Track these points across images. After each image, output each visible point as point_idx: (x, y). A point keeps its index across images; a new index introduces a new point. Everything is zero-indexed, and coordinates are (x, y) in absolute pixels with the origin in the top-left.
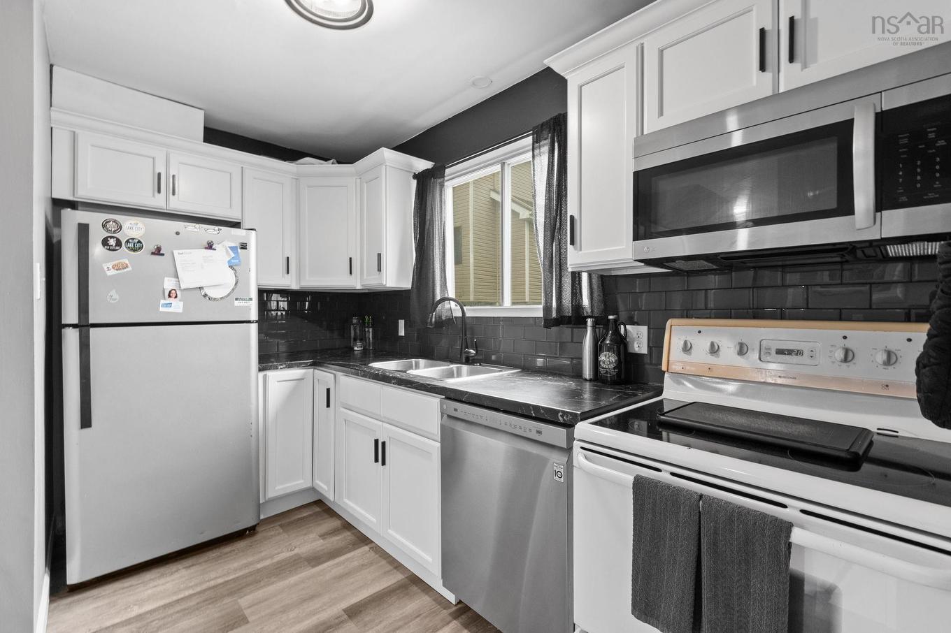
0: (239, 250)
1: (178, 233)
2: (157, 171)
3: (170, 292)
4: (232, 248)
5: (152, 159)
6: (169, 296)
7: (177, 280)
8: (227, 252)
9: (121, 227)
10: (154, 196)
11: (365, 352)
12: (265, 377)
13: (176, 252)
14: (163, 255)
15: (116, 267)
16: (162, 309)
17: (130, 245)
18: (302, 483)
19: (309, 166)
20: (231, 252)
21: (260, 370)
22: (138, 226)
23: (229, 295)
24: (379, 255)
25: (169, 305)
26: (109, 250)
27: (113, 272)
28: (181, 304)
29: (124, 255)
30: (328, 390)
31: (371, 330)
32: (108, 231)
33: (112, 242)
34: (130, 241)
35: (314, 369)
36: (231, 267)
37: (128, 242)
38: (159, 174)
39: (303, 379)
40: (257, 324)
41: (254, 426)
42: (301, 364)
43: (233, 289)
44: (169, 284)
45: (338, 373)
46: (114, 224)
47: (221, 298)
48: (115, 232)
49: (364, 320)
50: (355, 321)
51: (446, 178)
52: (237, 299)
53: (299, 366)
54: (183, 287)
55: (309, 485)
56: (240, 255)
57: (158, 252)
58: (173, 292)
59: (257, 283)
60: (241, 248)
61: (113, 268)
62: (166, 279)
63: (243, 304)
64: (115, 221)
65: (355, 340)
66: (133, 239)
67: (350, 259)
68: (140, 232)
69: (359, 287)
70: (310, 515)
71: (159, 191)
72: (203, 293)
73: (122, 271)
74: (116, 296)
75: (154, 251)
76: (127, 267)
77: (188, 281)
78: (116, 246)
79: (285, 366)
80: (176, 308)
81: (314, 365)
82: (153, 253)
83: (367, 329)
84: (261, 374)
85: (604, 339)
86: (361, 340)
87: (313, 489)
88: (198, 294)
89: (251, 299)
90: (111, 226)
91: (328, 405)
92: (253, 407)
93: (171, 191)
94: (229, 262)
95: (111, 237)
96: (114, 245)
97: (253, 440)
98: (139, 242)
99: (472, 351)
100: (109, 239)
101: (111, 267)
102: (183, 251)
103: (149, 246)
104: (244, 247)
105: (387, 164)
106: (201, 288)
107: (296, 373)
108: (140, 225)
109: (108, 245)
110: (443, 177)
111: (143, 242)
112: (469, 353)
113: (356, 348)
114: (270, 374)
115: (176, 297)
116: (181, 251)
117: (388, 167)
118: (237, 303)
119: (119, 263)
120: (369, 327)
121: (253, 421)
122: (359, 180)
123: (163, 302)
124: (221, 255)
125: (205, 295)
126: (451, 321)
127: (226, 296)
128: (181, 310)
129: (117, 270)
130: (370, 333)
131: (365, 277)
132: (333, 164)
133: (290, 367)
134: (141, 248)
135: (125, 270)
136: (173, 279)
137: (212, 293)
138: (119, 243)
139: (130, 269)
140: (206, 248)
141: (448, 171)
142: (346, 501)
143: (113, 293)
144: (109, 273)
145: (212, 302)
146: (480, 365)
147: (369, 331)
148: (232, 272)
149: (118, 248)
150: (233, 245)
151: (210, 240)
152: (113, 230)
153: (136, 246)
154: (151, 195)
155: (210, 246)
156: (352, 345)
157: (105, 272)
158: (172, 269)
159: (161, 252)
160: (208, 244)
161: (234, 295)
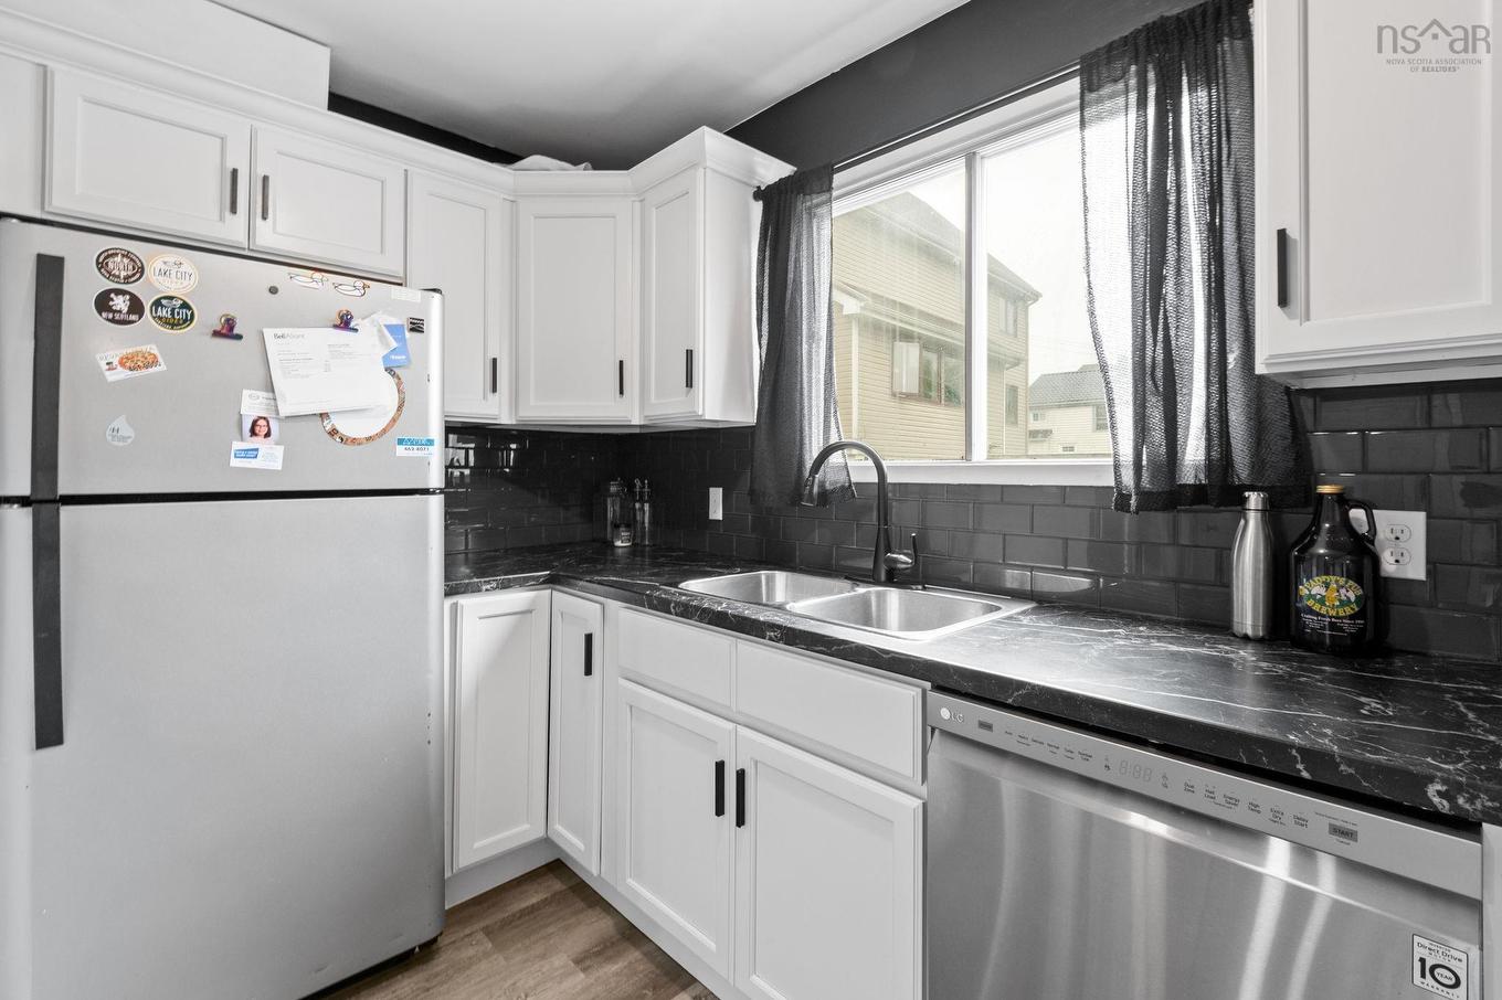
0: (408, 335)
1: (273, 290)
2: (230, 166)
3: (254, 423)
4: (394, 330)
5: (219, 141)
6: (253, 433)
7: (271, 395)
8: (382, 337)
9: (142, 270)
10: (222, 219)
11: (636, 550)
12: (455, 608)
13: (269, 333)
14: (239, 337)
15: (130, 362)
16: (235, 462)
17: (163, 313)
18: (525, 830)
19: (540, 172)
20: (391, 339)
21: (447, 594)
22: (183, 269)
23: (384, 431)
24: (689, 354)
25: (252, 453)
26: (113, 321)
27: (121, 374)
28: (279, 450)
29: (147, 334)
30: (589, 638)
31: (647, 507)
32: (110, 276)
33: (120, 303)
34: (164, 302)
35: (552, 589)
36: (389, 370)
37: (157, 303)
38: (235, 173)
39: (530, 611)
40: (442, 496)
41: (433, 721)
42: (526, 580)
43: (394, 420)
44: (252, 405)
45: (609, 600)
46: (126, 261)
47: (369, 439)
48: (127, 280)
49: (631, 487)
50: (613, 489)
51: (835, 193)
52: (401, 442)
53: (522, 583)
54: (285, 411)
55: (539, 833)
56: (408, 342)
57: (228, 331)
58: (261, 422)
59: (443, 412)
60: (412, 330)
61: (122, 364)
62: (246, 393)
63: (415, 453)
64: (127, 255)
65: (616, 526)
66: (171, 298)
67: (621, 362)
68: (186, 283)
69: (636, 421)
70: (545, 902)
71: (234, 210)
72: (328, 428)
73: (144, 372)
74: (126, 431)
75: (218, 328)
76: (155, 362)
77: (294, 400)
78: (129, 312)
79: (494, 585)
80: (268, 461)
81: (552, 581)
82: (216, 334)
83: (637, 505)
84: (449, 602)
85: (1312, 543)
86: (628, 526)
87: (547, 842)
88: (317, 429)
89: (430, 442)
90: (119, 265)
91: (588, 671)
92: (433, 677)
93: (259, 211)
94: (385, 358)
95: (119, 292)
96: (125, 310)
97: (433, 750)
98: (185, 306)
99: (903, 558)
100: (112, 295)
101: (116, 362)
102: (285, 331)
103: (207, 316)
104: (417, 327)
105: (708, 164)
106: (324, 416)
107: (517, 598)
108: (186, 267)
109: (110, 309)
110: (830, 189)
111: (193, 306)
112: (896, 561)
113: (619, 543)
114: (465, 601)
115: (268, 435)
116: (279, 331)
117: (709, 172)
118: (401, 450)
119: (137, 353)
120: (642, 501)
121: (433, 708)
122: (638, 205)
123: (237, 445)
124: (368, 343)
125: (333, 432)
126: (847, 490)
127: (380, 435)
128: (278, 465)
129: (130, 369)
130: (645, 512)
131: (653, 400)
132: (585, 169)
133: (505, 586)
134: (188, 320)
135: (150, 370)
136: (265, 394)
137: (347, 427)
138: (136, 306)
139: (162, 368)
140: (336, 326)
141: (838, 178)
142: (630, 881)
143: (120, 423)
144: (111, 377)
145: (349, 448)
146: (924, 589)
147: (642, 509)
148: (391, 382)
149: (133, 317)
150: (394, 321)
151: (344, 309)
152: (123, 274)
153: (178, 315)
154: (217, 217)
155: (345, 323)
156: (609, 536)
157: (102, 374)
158: (261, 372)
159: (236, 331)
160: (342, 318)
161: (396, 433)
